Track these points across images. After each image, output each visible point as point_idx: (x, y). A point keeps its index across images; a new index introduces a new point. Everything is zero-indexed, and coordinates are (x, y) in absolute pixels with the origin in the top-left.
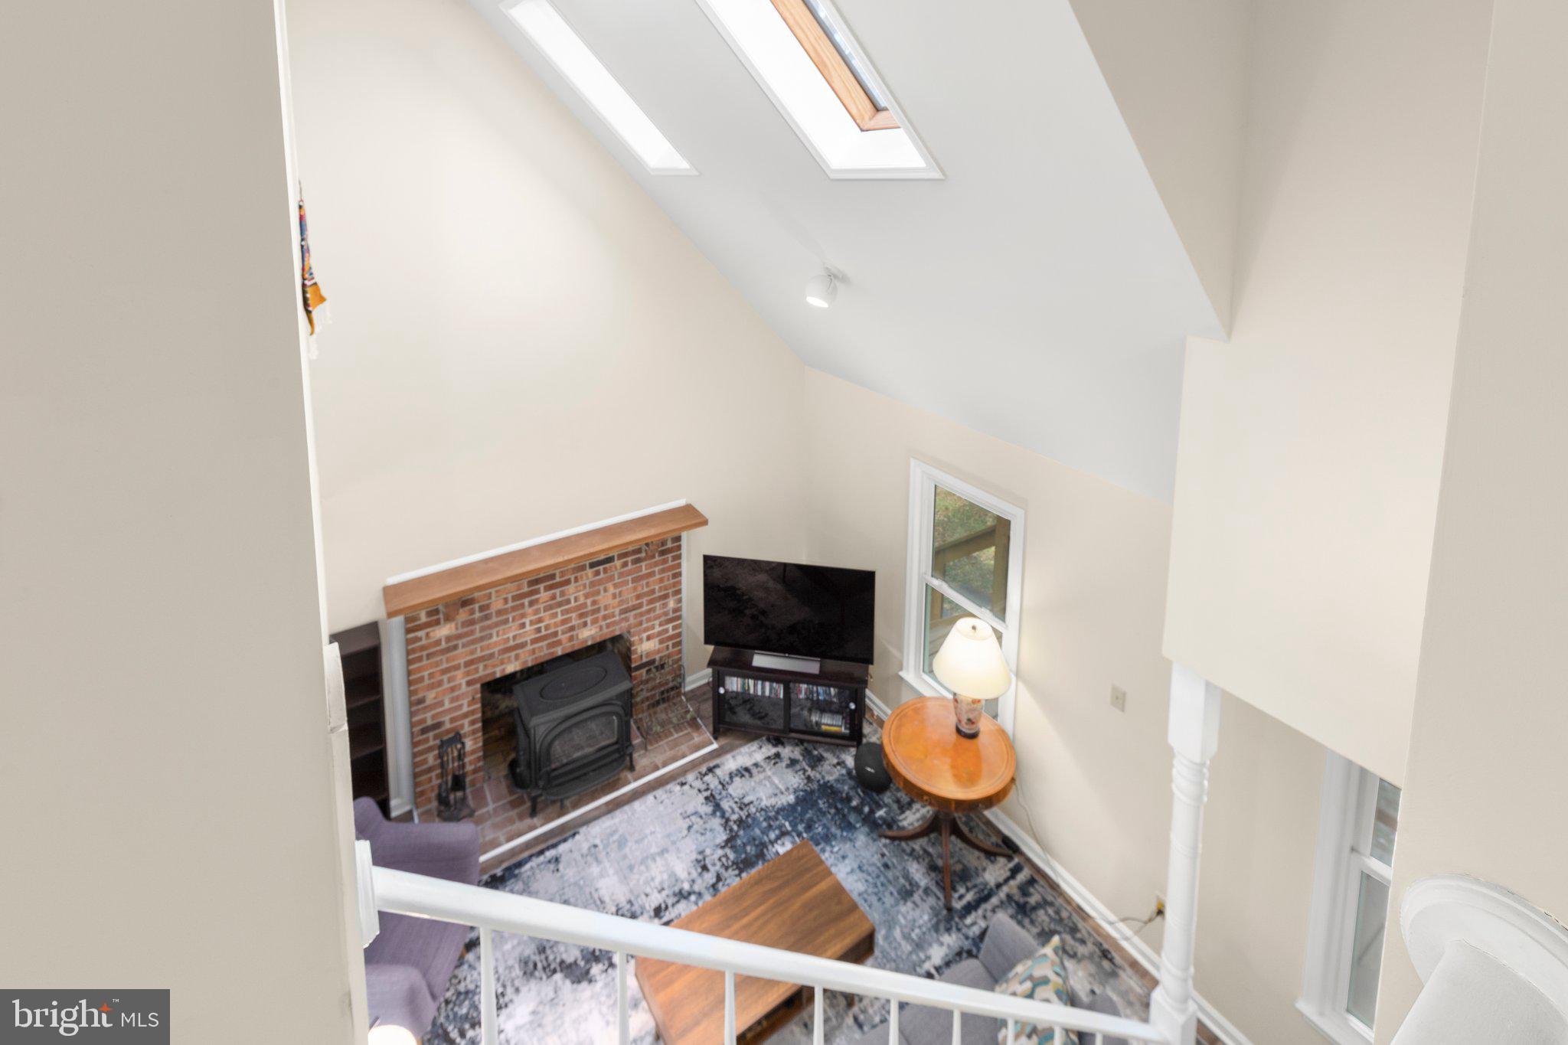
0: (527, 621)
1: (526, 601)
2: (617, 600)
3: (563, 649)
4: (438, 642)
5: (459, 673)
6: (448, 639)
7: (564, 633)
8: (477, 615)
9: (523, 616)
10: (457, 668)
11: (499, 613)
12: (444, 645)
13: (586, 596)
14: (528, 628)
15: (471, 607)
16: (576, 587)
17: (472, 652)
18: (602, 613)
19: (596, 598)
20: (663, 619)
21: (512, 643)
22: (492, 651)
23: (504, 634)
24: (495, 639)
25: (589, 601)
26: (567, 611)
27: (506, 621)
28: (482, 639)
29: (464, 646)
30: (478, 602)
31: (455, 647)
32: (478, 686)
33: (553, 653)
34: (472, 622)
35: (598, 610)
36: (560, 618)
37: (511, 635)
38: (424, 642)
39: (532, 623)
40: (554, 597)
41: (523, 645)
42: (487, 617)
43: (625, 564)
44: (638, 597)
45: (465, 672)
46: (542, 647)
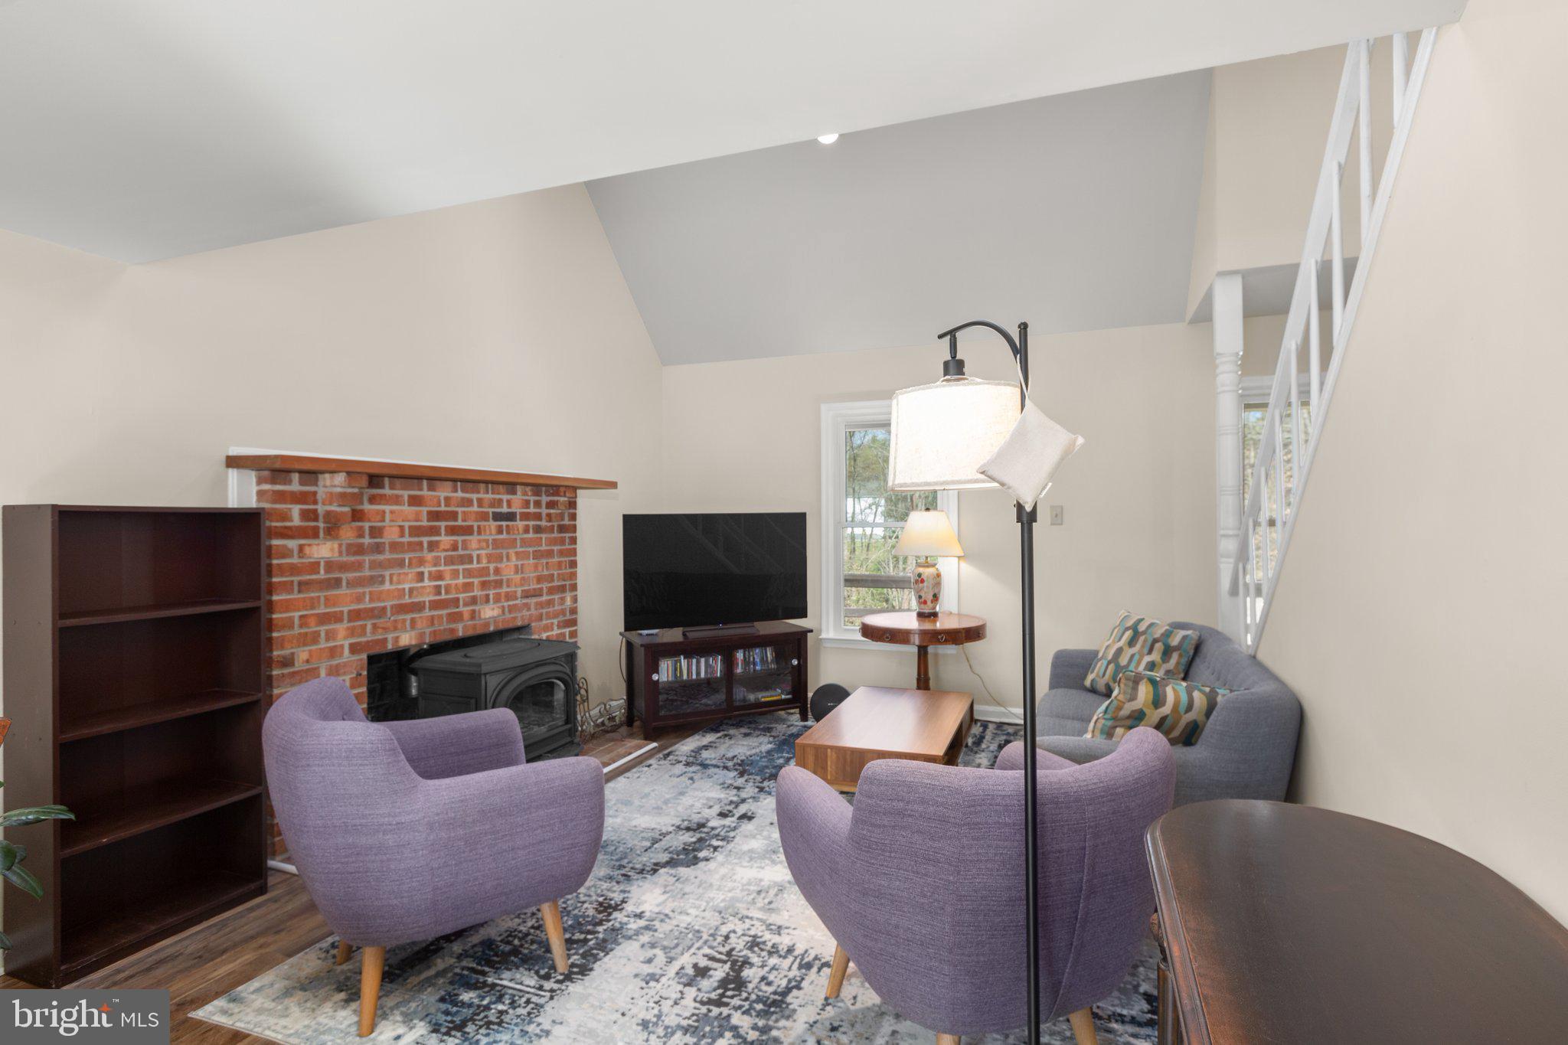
0: (426, 570)
1: (425, 540)
2: (519, 576)
3: (465, 627)
4: (314, 567)
5: (341, 628)
6: (330, 566)
7: (466, 604)
8: (367, 540)
9: (421, 562)
10: (337, 618)
11: (395, 547)
12: (322, 574)
13: (490, 560)
14: (426, 583)
15: (360, 524)
16: (479, 541)
17: (359, 599)
18: (505, 589)
19: (499, 565)
20: (561, 618)
21: (407, 600)
22: (383, 604)
23: (399, 582)
24: (387, 586)
25: (492, 566)
26: (469, 573)
27: (401, 563)
28: (371, 580)
29: (350, 584)
30: (369, 521)
31: (337, 583)
32: (364, 656)
33: (453, 631)
34: (359, 550)
35: (498, 584)
36: (461, 580)
37: (407, 586)
38: (295, 560)
39: (432, 578)
40: (455, 548)
41: (418, 607)
42: (378, 549)
43: (526, 530)
44: (539, 579)
45: (348, 628)
46: (440, 617)
